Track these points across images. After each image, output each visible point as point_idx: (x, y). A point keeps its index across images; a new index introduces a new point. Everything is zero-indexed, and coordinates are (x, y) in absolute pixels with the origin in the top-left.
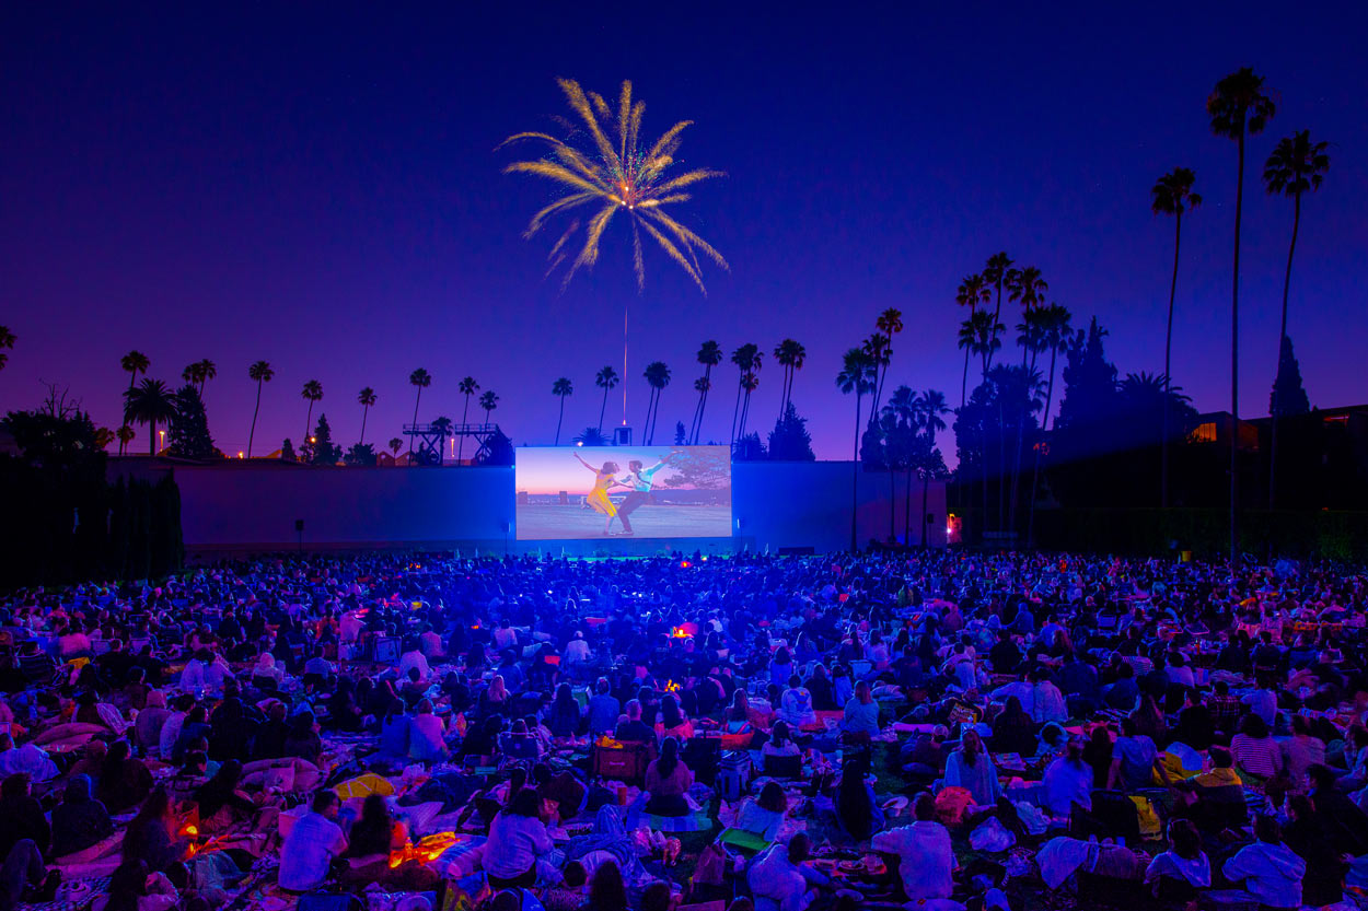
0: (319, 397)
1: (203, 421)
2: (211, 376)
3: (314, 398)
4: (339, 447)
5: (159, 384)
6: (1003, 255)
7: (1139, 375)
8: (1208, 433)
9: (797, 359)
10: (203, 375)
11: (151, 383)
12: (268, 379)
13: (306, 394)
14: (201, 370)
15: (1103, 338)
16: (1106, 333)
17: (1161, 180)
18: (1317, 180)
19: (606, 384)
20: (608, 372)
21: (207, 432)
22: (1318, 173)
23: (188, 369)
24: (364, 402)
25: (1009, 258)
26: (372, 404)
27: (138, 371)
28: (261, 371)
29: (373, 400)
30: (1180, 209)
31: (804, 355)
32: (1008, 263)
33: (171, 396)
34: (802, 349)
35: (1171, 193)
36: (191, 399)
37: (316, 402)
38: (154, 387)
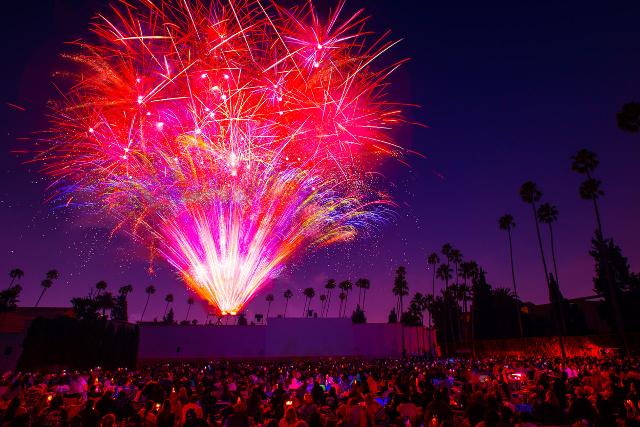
0: (172, 301)
1: (126, 309)
2: (131, 292)
3: (170, 301)
4: (177, 321)
5: (110, 294)
6: (448, 244)
7: (499, 288)
8: (525, 310)
9: (367, 285)
10: (127, 291)
11: (107, 293)
12: (153, 293)
13: (167, 299)
14: (126, 289)
15: (485, 274)
16: (486, 273)
17: (501, 218)
18: (555, 218)
19: (288, 297)
20: (289, 292)
21: (127, 314)
22: (555, 216)
23: (121, 289)
24: (189, 303)
25: (451, 245)
26: (192, 304)
27: (102, 289)
28: (151, 290)
29: (193, 302)
30: (509, 228)
31: (369, 284)
32: (451, 247)
33: (115, 299)
34: (369, 281)
35: (506, 222)
36: (122, 300)
37: (170, 303)
38: (108, 295)
